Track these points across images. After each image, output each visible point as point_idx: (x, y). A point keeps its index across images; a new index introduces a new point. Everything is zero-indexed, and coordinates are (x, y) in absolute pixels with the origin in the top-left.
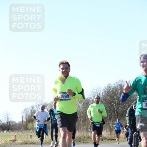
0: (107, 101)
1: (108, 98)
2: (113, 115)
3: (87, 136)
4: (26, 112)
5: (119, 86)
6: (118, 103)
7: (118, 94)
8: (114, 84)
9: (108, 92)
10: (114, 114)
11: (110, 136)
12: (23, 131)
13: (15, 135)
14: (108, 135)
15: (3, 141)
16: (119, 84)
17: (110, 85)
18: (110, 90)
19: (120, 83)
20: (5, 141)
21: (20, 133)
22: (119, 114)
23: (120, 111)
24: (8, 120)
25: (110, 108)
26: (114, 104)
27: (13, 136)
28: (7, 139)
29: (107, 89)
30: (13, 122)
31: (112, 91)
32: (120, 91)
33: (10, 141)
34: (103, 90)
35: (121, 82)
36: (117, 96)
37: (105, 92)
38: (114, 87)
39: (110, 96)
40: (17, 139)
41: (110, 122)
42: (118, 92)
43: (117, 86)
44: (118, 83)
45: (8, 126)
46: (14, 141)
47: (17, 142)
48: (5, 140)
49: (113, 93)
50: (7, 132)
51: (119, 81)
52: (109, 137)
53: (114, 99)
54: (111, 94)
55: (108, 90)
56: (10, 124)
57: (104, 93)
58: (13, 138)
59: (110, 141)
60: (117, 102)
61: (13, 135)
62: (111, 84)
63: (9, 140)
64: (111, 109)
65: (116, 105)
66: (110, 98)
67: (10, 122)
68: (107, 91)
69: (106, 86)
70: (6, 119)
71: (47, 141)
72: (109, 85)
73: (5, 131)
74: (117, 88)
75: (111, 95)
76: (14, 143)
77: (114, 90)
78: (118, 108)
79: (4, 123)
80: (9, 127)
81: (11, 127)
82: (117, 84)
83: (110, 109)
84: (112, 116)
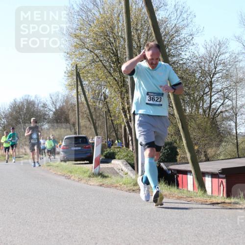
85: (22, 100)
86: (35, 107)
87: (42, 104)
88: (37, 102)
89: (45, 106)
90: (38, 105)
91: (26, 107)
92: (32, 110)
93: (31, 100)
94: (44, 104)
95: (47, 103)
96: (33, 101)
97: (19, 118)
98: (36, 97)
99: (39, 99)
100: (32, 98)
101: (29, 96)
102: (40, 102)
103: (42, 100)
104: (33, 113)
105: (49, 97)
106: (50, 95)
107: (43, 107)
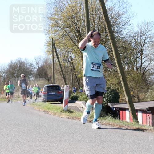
85: (16, 61)
86: (25, 66)
87: (30, 64)
88: (26, 62)
89: (31, 65)
90: (27, 65)
91: (19, 66)
92: (23, 68)
93: (22, 61)
94: (31, 64)
95: (33, 63)
96: (23, 62)
97: (14, 73)
98: (25, 59)
99: (27, 60)
100: (23, 60)
101: (21, 58)
102: (28, 63)
103: (29, 61)
104: (23, 70)
105: (34, 59)
106: (35, 58)
107: (30, 66)
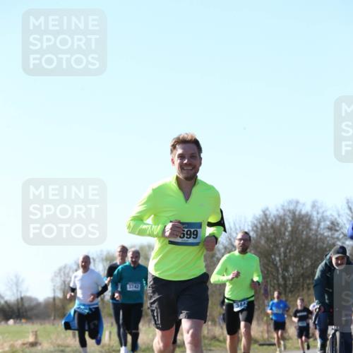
0: (259, 250)
1: (263, 242)
2: (274, 284)
3: (210, 336)
4: (62, 274)
5: (288, 213)
6: (285, 256)
7: (287, 234)
8: (277, 210)
9: (262, 228)
10: (275, 281)
11: (266, 336)
12: (56, 322)
13: (36, 332)
14: (262, 332)
15: (5, 345)
16: (289, 211)
17: (267, 212)
18: (266, 224)
19: (292, 207)
20: (12, 346)
21: (48, 326)
22: (288, 282)
23: (291, 275)
24: (19, 293)
25: (267, 267)
26: (278, 259)
27: (31, 334)
28: (17, 341)
29: (260, 223)
30: (30, 299)
31: (272, 227)
32: (292, 227)
33: (24, 344)
34: (250, 224)
35: (295, 204)
36: (283, 238)
37: (255, 229)
38: (278, 215)
39: (267, 239)
40: (40, 339)
41: (266, 302)
42: (286, 229)
43: (285, 215)
44: (287, 208)
45: (19, 309)
46: (33, 344)
47: (39, 348)
48: (12, 342)
49: (274, 232)
50: (15, 323)
51: (290, 202)
52: (263, 337)
53: (277, 246)
54: (271, 234)
55: (263, 224)
56: (23, 305)
57: (253, 230)
58: (31, 339)
59: (265, 347)
60: (285, 253)
61: (30, 330)
62: (270, 209)
63: (20, 342)
64: (270, 269)
65: (280, 260)
66: (266, 242)
67: (24, 300)
68: (259, 226)
69: (259, 213)
70: (15, 291)
71: (113, 346)
72: (264, 212)
73: (11, 322)
74: (284, 220)
75: (270, 236)
76: (34, 349)
77: (278, 224)
78: (286, 269)
79: (8, 302)
80: (21, 311)
81: (26, 312)
82: (284, 210)
83: (268, 270)
84: (271, 285)
